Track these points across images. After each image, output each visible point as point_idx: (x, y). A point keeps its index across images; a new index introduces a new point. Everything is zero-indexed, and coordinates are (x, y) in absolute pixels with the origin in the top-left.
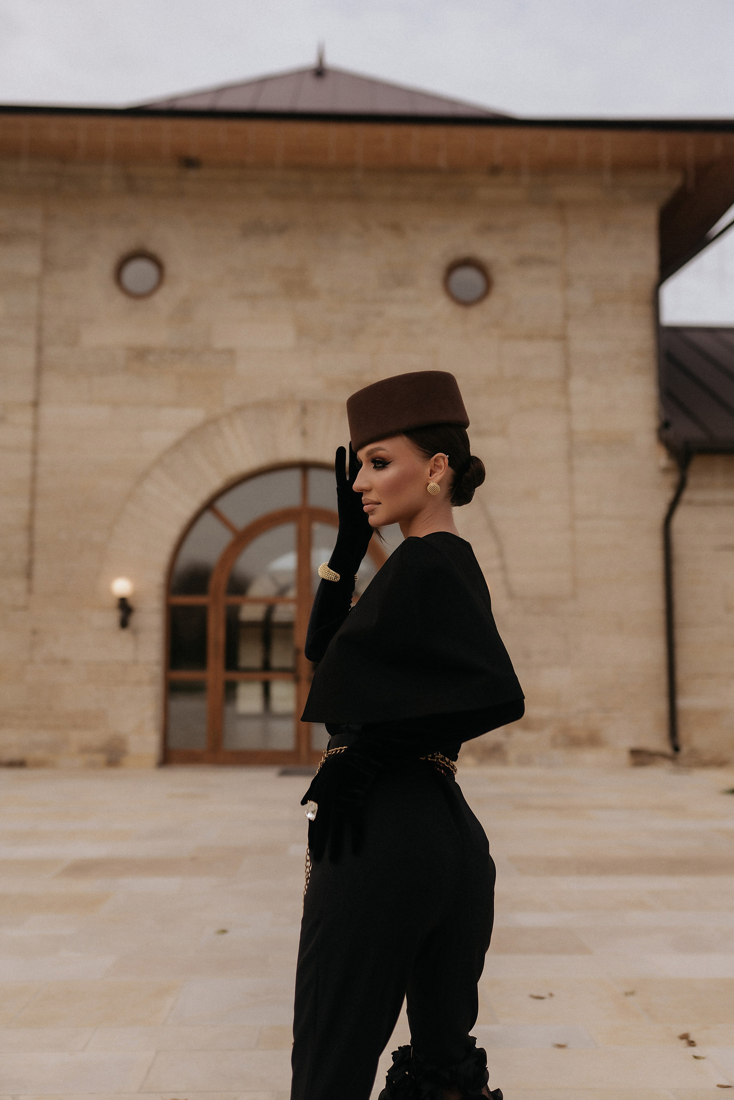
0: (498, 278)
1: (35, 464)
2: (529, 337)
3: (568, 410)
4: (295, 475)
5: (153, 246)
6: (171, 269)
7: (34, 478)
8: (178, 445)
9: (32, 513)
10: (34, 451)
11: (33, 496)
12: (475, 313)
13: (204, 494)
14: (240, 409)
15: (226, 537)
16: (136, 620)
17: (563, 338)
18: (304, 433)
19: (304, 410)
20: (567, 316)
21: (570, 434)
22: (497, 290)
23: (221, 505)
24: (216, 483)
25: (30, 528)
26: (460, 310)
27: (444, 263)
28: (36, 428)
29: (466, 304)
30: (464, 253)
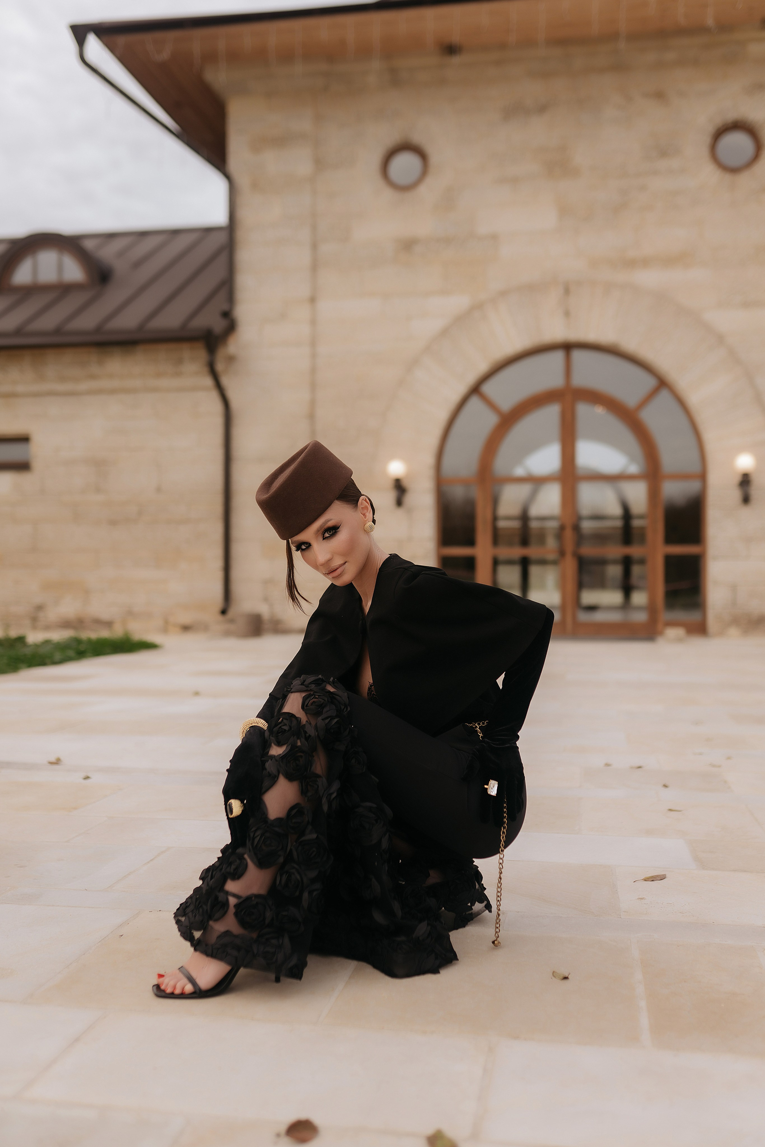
1: (314, 356)
4: (559, 356)
5: (418, 138)
6: (435, 157)
7: (313, 370)
8: (445, 332)
9: (313, 403)
10: (313, 343)
11: (313, 387)
12: (744, 179)
13: (471, 378)
14: (504, 294)
15: (491, 420)
16: (409, 499)
18: (567, 314)
19: (567, 291)
23: (487, 388)
24: (483, 367)
25: (311, 416)
26: (728, 177)
27: (710, 129)
28: (313, 322)
29: (734, 170)
30: (731, 116)
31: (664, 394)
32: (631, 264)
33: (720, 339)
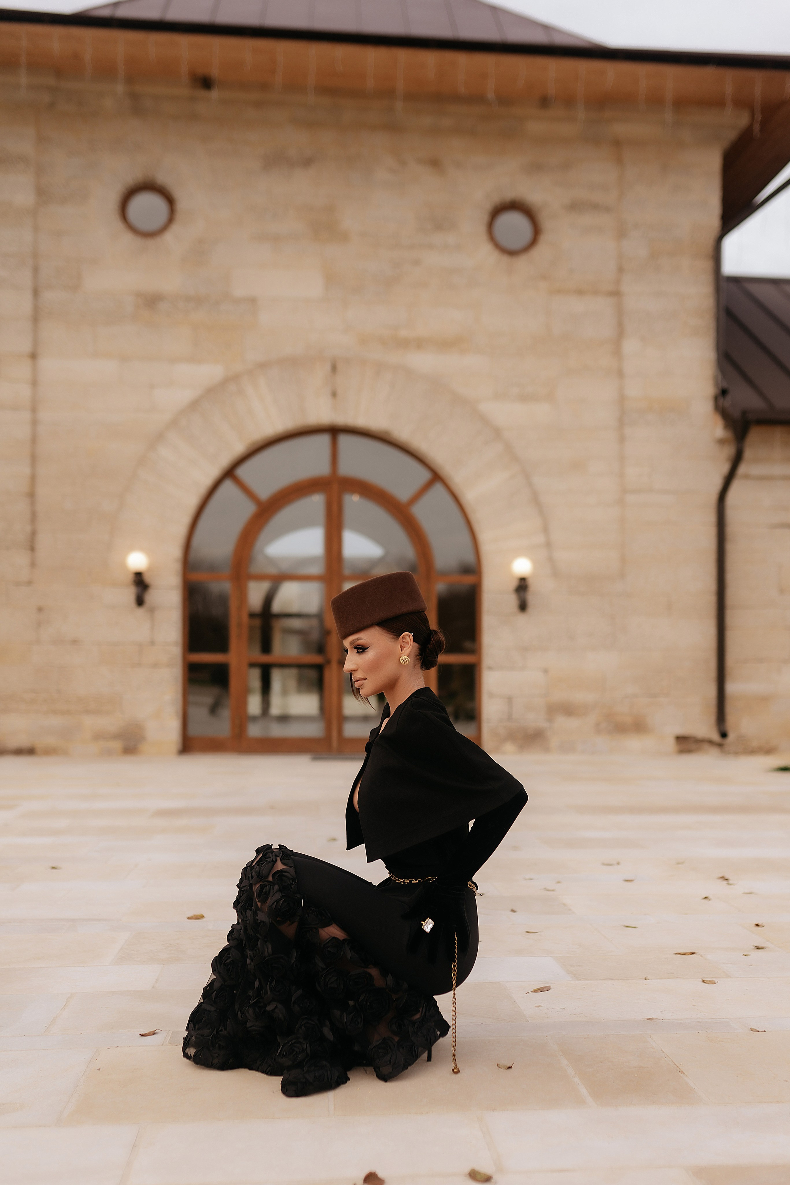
0: (547, 223)
1: (34, 423)
2: (580, 292)
3: (620, 374)
4: (325, 440)
5: (163, 178)
6: (182, 204)
7: (34, 440)
8: (194, 405)
9: (33, 478)
10: (34, 410)
11: (34, 459)
12: (522, 263)
13: (225, 461)
14: (263, 366)
15: (249, 509)
16: (150, 597)
17: (616, 294)
18: (334, 394)
19: (334, 368)
20: (621, 270)
21: (622, 399)
22: (545, 238)
23: (243, 472)
24: (239, 448)
25: (32, 495)
26: (505, 259)
27: (488, 206)
28: (34, 383)
29: (512, 253)
30: (510, 195)
31: (438, 488)
32: (404, 344)
33: (497, 433)
